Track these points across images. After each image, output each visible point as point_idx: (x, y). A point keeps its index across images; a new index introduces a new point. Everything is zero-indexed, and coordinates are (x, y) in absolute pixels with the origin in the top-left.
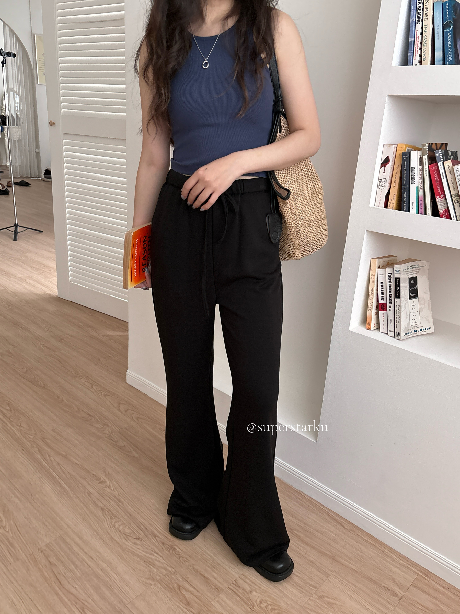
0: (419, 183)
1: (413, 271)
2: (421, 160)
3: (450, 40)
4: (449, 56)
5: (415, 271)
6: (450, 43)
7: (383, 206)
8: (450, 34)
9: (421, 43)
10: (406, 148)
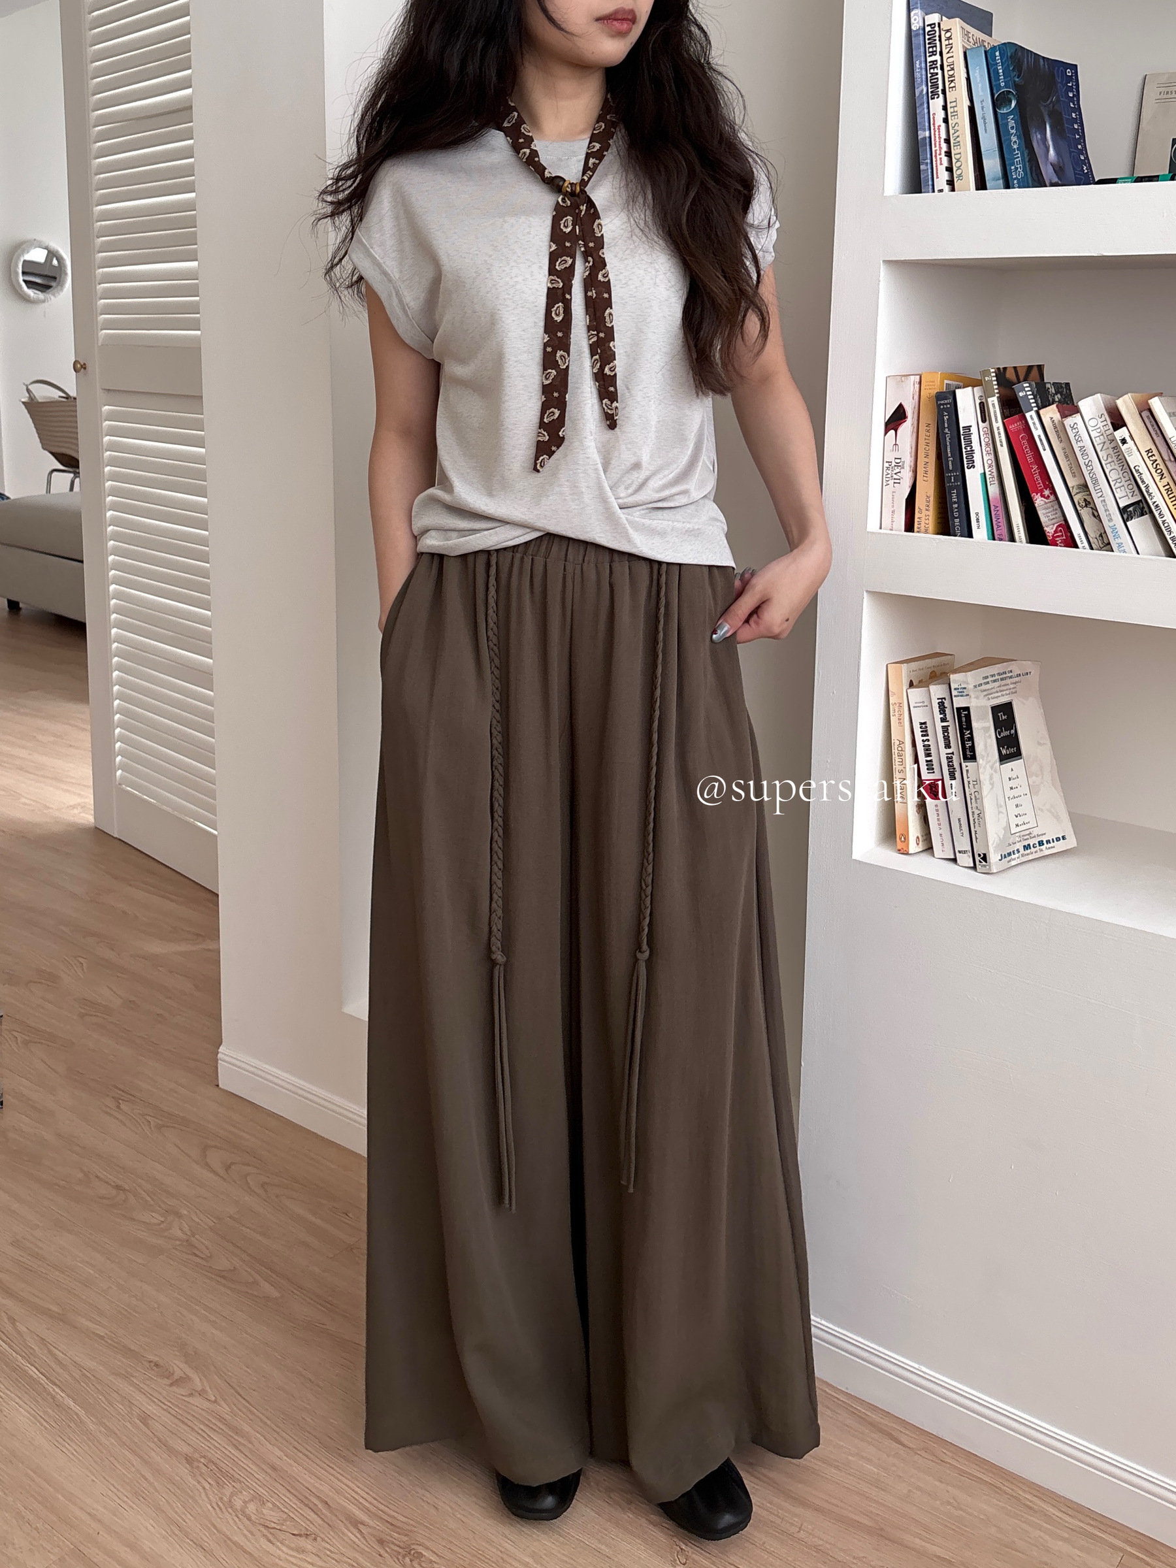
0: (986, 465)
1: (1002, 688)
2: (983, 408)
3: (1014, 131)
4: (1016, 169)
5: (1005, 688)
6: (1014, 139)
7: (903, 527)
8: (1012, 119)
9: (947, 141)
10: (942, 382)
